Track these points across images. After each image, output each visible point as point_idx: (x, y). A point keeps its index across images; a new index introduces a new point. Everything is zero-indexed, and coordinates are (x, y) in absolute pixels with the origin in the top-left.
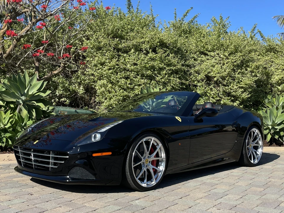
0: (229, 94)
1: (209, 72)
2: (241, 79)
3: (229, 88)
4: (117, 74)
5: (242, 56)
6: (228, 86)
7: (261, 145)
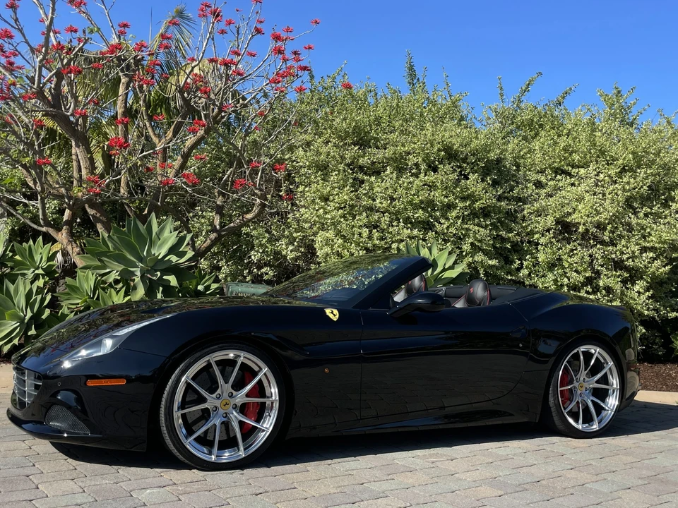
0: (618, 265)
1: (569, 214)
2: (648, 230)
3: (616, 251)
4: (354, 218)
5: (652, 175)
6: (615, 245)
7: (615, 386)
